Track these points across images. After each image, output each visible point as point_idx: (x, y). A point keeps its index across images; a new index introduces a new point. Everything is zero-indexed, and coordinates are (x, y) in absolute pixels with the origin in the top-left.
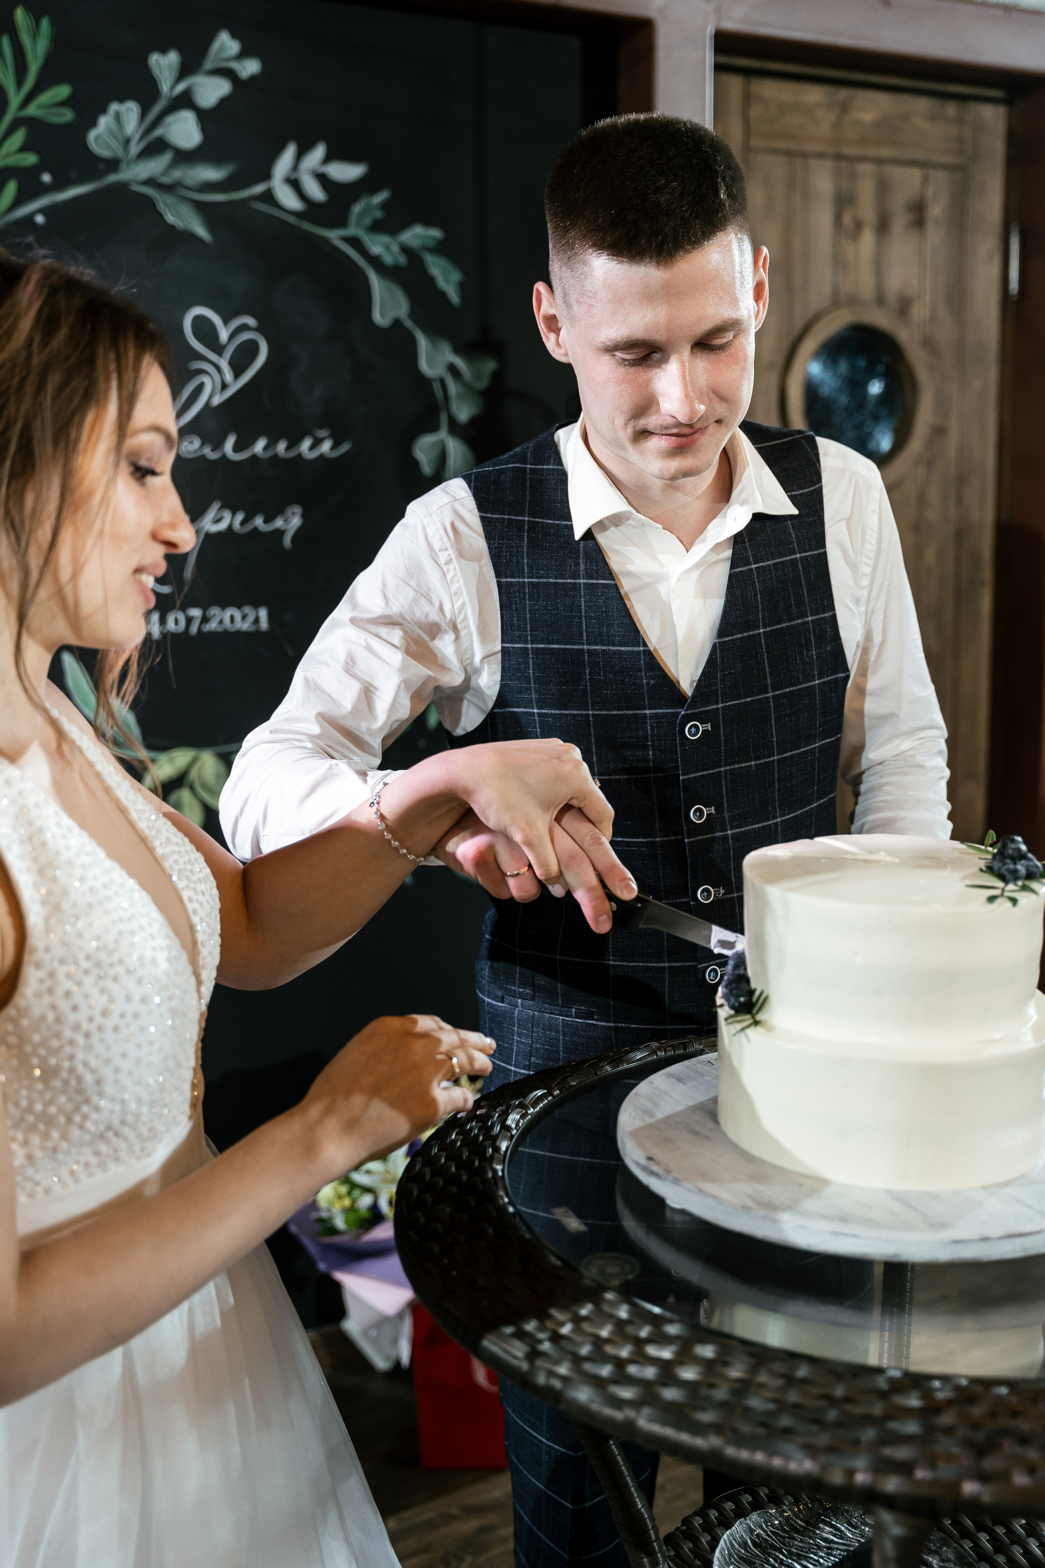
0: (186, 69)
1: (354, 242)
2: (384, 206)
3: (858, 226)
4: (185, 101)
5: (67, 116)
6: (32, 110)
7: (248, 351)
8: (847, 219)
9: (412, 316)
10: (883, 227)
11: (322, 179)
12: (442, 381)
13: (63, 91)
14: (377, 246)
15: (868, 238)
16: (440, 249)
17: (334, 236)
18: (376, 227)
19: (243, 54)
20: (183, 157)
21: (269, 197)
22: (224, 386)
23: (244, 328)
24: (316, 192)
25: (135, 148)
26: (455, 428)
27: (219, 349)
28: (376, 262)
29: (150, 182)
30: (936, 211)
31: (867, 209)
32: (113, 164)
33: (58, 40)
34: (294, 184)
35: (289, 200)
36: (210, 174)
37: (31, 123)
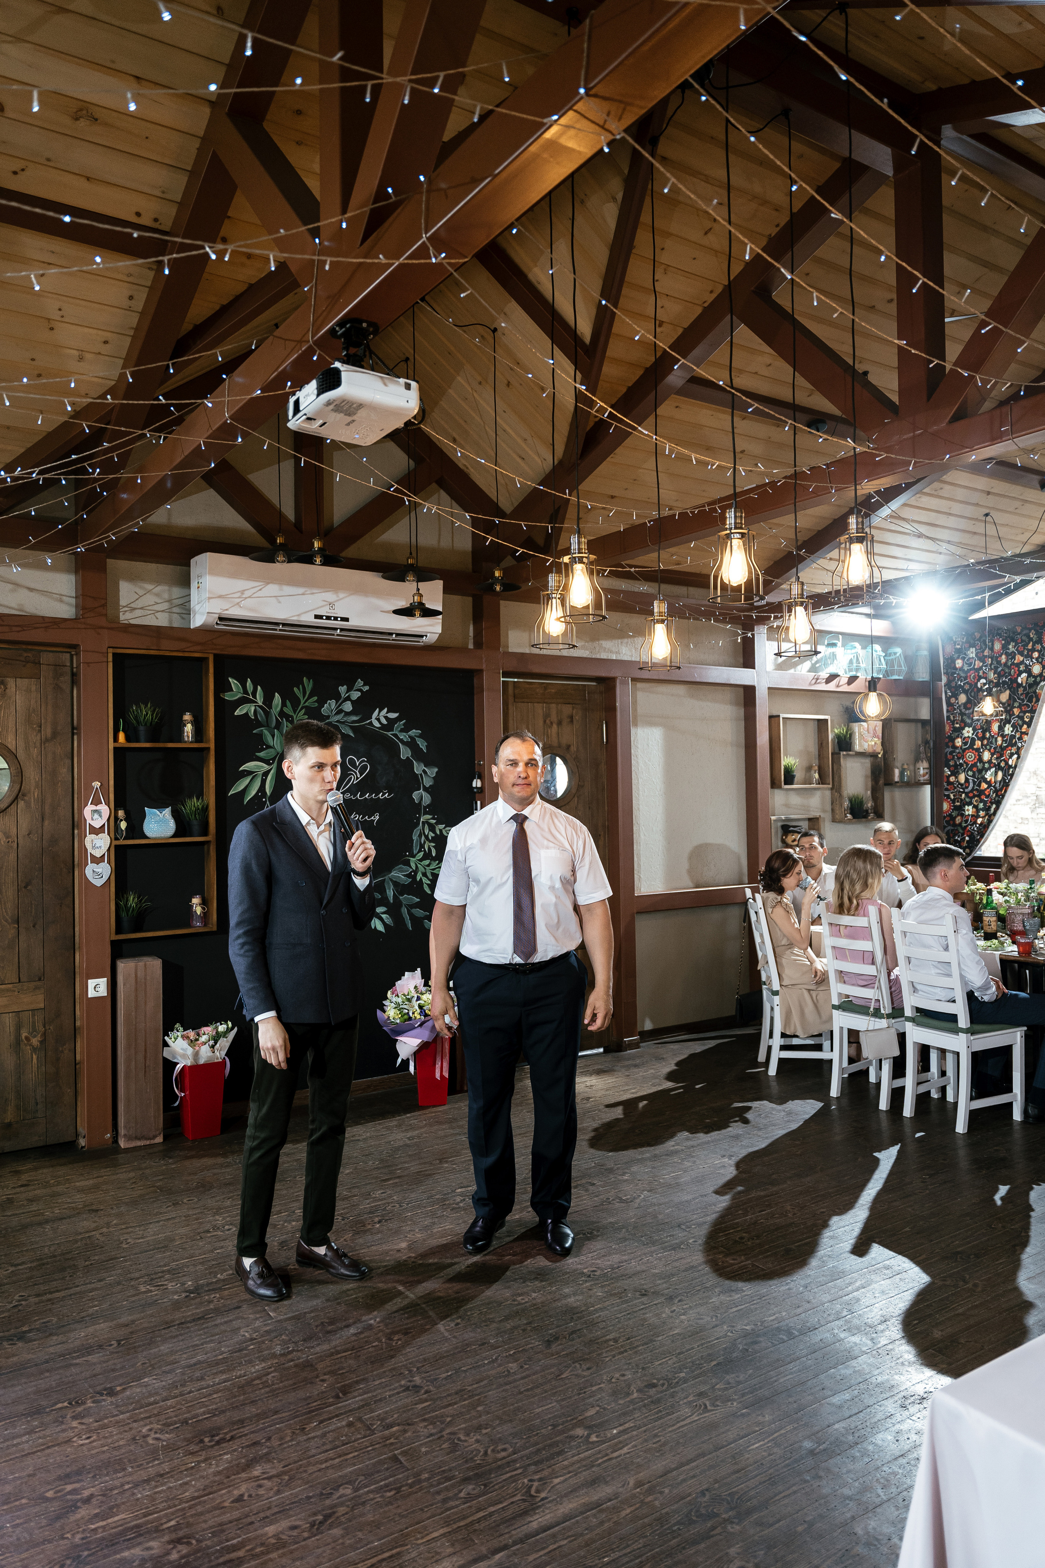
0: (348, 690)
1: (395, 735)
2: (404, 724)
3: (552, 723)
4: (348, 699)
5: (317, 705)
6: (307, 704)
7: (365, 767)
8: (548, 721)
9: (412, 756)
10: (560, 723)
11: (386, 718)
12: (421, 775)
13: (316, 698)
14: (402, 736)
15: (555, 726)
16: (420, 736)
17: (389, 734)
18: (402, 731)
19: (364, 685)
20: (348, 714)
21: (371, 723)
22: (357, 778)
23: (364, 761)
24: (384, 722)
25: (334, 713)
26: (425, 789)
27: (356, 768)
28: (401, 741)
29: (338, 721)
30: (577, 718)
31: (554, 717)
32: (328, 717)
33: (314, 684)
34: (378, 720)
35: (377, 724)
36: (355, 718)
37: (306, 707)
